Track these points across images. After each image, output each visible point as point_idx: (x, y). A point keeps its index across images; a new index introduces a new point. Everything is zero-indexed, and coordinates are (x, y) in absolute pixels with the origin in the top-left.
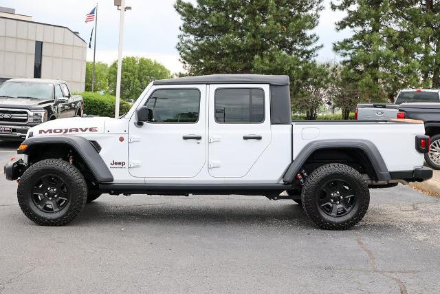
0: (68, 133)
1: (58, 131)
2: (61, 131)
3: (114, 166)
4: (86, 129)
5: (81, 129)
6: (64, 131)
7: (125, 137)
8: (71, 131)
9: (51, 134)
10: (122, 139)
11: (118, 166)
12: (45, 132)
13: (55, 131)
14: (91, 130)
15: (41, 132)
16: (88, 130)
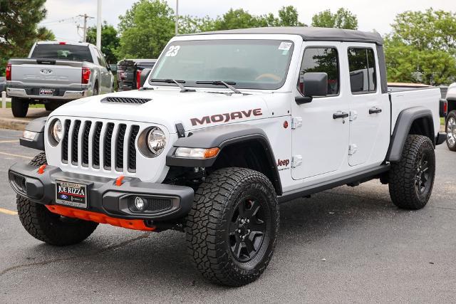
0: (231, 121)
1: (217, 118)
2: (221, 119)
4: (250, 111)
5: (244, 112)
6: (225, 118)
7: (289, 120)
8: (233, 116)
9: (209, 125)
10: (286, 125)
11: (283, 167)
12: (201, 122)
13: (213, 118)
14: (255, 112)
15: (194, 122)
16: (252, 113)
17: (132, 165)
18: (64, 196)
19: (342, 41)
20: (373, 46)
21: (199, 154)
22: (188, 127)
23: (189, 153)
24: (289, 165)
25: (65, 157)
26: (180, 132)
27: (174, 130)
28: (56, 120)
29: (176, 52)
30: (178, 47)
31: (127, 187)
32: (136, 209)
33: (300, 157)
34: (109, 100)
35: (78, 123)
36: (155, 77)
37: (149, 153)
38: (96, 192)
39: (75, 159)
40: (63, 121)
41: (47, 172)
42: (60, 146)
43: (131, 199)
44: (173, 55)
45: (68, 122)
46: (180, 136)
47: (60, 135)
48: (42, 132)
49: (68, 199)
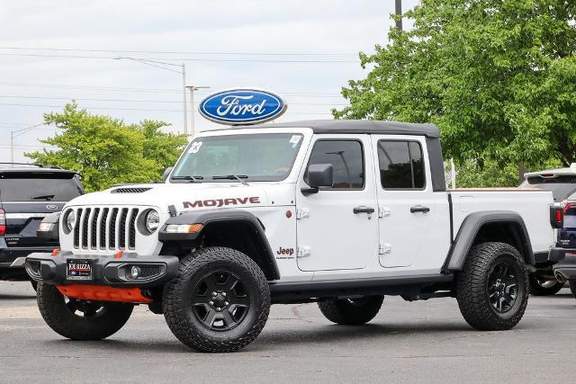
0: (224, 206)
1: (210, 203)
2: (214, 203)
3: (281, 255)
4: (246, 199)
5: (239, 200)
6: (218, 203)
7: (293, 210)
8: (227, 202)
9: (201, 208)
10: (289, 215)
11: (286, 255)
12: (194, 206)
13: (206, 203)
14: (252, 200)
15: (186, 205)
16: (248, 201)
17: (132, 244)
18: (73, 273)
19: (369, 134)
20: (422, 139)
21: (184, 229)
22: (180, 209)
23: (177, 229)
24: (294, 255)
25: (76, 243)
26: (172, 212)
27: (167, 211)
28: (70, 211)
29: (198, 148)
30: (201, 143)
31: (124, 259)
32: (131, 277)
33: (307, 248)
34: (119, 191)
35: (89, 210)
36: (176, 175)
37: (147, 232)
38: (100, 266)
39: (85, 244)
40: (75, 210)
41: (60, 255)
42: (72, 233)
43: (128, 268)
44: (195, 152)
45: (80, 211)
46: (172, 216)
47: (73, 225)
48: (58, 223)
49: (77, 275)
